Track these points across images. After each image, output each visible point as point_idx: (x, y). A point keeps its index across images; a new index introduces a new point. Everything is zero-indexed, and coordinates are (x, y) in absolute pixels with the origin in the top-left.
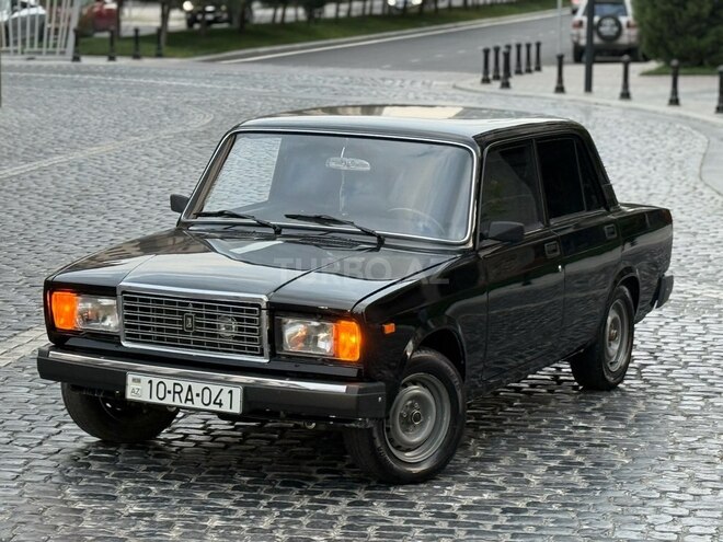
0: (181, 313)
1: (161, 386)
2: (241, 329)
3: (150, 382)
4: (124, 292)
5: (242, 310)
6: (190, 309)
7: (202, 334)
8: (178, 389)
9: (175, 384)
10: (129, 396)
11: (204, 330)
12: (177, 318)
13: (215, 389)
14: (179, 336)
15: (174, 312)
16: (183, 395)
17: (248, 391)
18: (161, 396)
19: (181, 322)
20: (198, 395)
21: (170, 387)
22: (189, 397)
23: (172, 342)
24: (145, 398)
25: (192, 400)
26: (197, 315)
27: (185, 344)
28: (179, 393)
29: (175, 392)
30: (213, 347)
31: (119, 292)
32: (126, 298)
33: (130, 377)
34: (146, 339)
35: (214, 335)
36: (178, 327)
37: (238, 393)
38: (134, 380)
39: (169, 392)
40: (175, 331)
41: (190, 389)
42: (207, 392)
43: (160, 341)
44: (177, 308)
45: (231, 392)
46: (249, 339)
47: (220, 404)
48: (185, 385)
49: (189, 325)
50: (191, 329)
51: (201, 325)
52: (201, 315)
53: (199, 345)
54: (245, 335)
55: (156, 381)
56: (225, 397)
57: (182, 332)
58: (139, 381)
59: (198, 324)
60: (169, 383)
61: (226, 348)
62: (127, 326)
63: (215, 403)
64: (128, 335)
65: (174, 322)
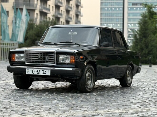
0: (38, 55)
1: (33, 71)
2: (50, 58)
3: (31, 70)
4: (26, 52)
5: (50, 54)
6: (40, 54)
7: (42, 59)
8: (37, 71)
9: (36, 70)
10: (27, 73)
11: (43, 58)
12: (37, 56)
13: (45, 70)
14: (37, 60)
15: (36, 55)
16: (38, 72)
17: (52, 71)
18: (33, 73)
19: (38, 57)
20: (41, 72)
21: (35, 71)
22: (39, 73)
23: (36, 62)
24: (30, 73)
25: (40, 73)
26: (41, 55)
27: (38, 62)
28: (37, 72)
29: (36, 72)
30: (44, 62)
31: (25, 52)
32: (26, 53)
33: (27, 69)
34: (30, 62)
35: (45, 60)
36: (37, 58)
37: (49, 71)
38: (28, 70)
39: (35, 72)
40: (36, 59)
41: (39, 71)
42: (43, 71)
43: (33, 62)
44: (37, 54)
45: (48, 71)
46: (52, 60)
47: (46, 74)
48: (38, 70)
49: (39, 58)
50: (40, 58)
51: (42, 57)
52: (42, 55)
53: (41, 62)
54: (51, 59)
55: (32, 70)
56: (47, 72)
57: (38, 59)
58: (29, 70)
59: (41, 57)
60: (35, 70)
61: (47, 62)
62: (26, 59)
63: (45, 73)
64: (26, 61)
65: (36, 57)
